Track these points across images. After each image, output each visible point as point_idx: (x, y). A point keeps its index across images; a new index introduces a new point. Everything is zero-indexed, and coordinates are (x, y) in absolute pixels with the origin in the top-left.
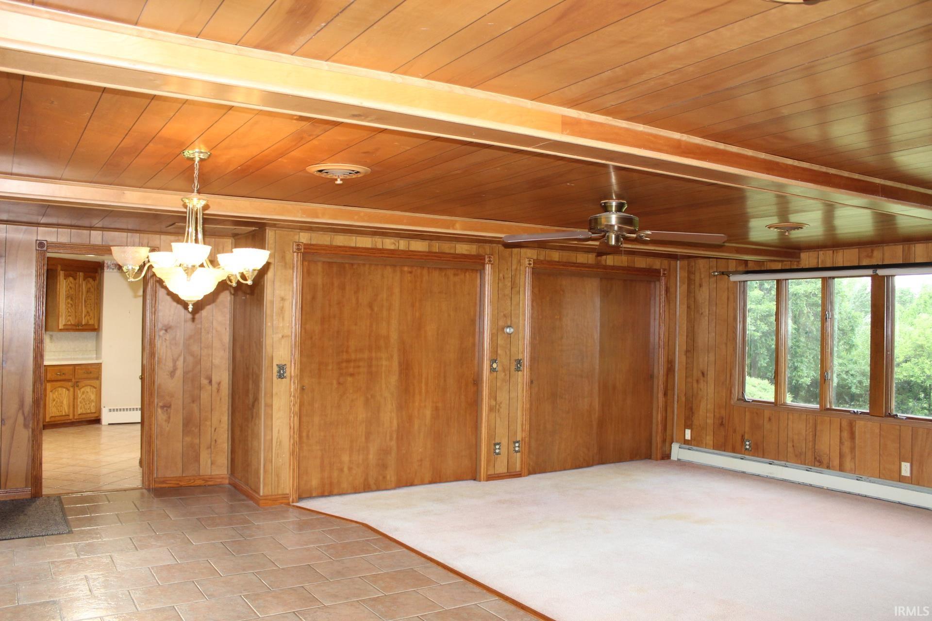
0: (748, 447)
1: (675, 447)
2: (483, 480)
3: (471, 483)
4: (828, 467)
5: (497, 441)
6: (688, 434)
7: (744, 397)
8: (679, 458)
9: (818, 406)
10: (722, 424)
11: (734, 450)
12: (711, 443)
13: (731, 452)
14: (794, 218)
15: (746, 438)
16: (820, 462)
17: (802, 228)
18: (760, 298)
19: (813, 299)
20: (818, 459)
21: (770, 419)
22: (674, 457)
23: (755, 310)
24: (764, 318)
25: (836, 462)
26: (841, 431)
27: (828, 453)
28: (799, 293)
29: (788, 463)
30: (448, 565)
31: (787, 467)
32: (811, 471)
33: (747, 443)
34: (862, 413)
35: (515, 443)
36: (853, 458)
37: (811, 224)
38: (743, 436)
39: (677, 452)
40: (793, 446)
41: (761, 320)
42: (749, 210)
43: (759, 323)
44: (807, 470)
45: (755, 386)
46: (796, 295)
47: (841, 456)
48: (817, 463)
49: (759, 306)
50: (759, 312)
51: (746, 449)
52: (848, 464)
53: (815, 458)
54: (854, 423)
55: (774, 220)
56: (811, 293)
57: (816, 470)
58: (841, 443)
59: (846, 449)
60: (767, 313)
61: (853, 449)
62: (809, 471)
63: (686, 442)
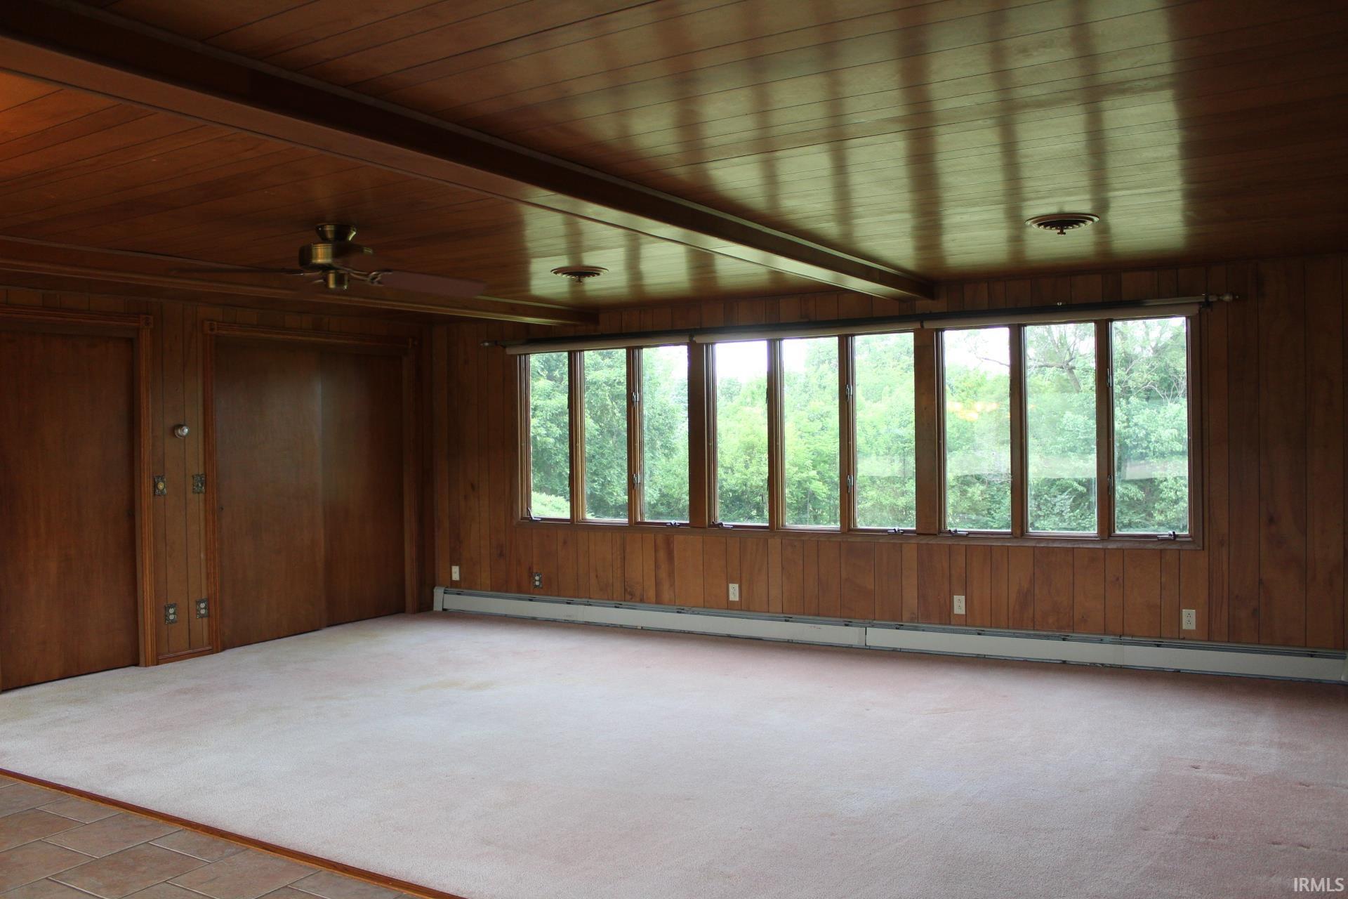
0: (537, 583)
1: (438, 592)
2: (150, 663)
3: (132, 671)
4: (642, 601)
5: (171, 602)
6: (456, 573)
7: (530, 515)
8: (444, 608)
9: (626, 520)
10: (501, 555)
11: (520, 591)
12: (488, 582)
13: (515, 593)
14: (590, 260)
15: (535, 571)
16: (632, 595)
17: (598, 274)
18: (549, 390)
19: (617, 388)
20: (629, 590)
21: (565, 543)
22: (437, 607)
23: (543, 408)
24: (554, 419)
25: (652, 593)
26: (656, 551)
27: (641, 581)
28: (599, 381)
29: (590, 600)
30: (97, 793)
31: (590, 605)
32: (622, 608)
33: (537, 578)
34: (681, 524)
35: (198, 603)
36: (672, 585)
37: (611, 269)
38: (530, 569)
39: (441, 598)
40: (597, 576)
41: (551, 421)
42: (529, 245)
43: (549, 426)
44: (616, 607)
45: (545, 505)
46: (595, 383)
47: (658, 584)
48: (628, 597)
49: (548, 401)
50: (549, 409)
51: (536, 586)
52: (666, 595)
53: (625, 590)
54: (672, 539)
55: (564, 262)
56: (615, 380)
57: (627, 605)
58: (657, 567)
59: (663, 574)
60: (560, 410)
61: (671, 574)
62: (618, 607)
63: (454, 584)
